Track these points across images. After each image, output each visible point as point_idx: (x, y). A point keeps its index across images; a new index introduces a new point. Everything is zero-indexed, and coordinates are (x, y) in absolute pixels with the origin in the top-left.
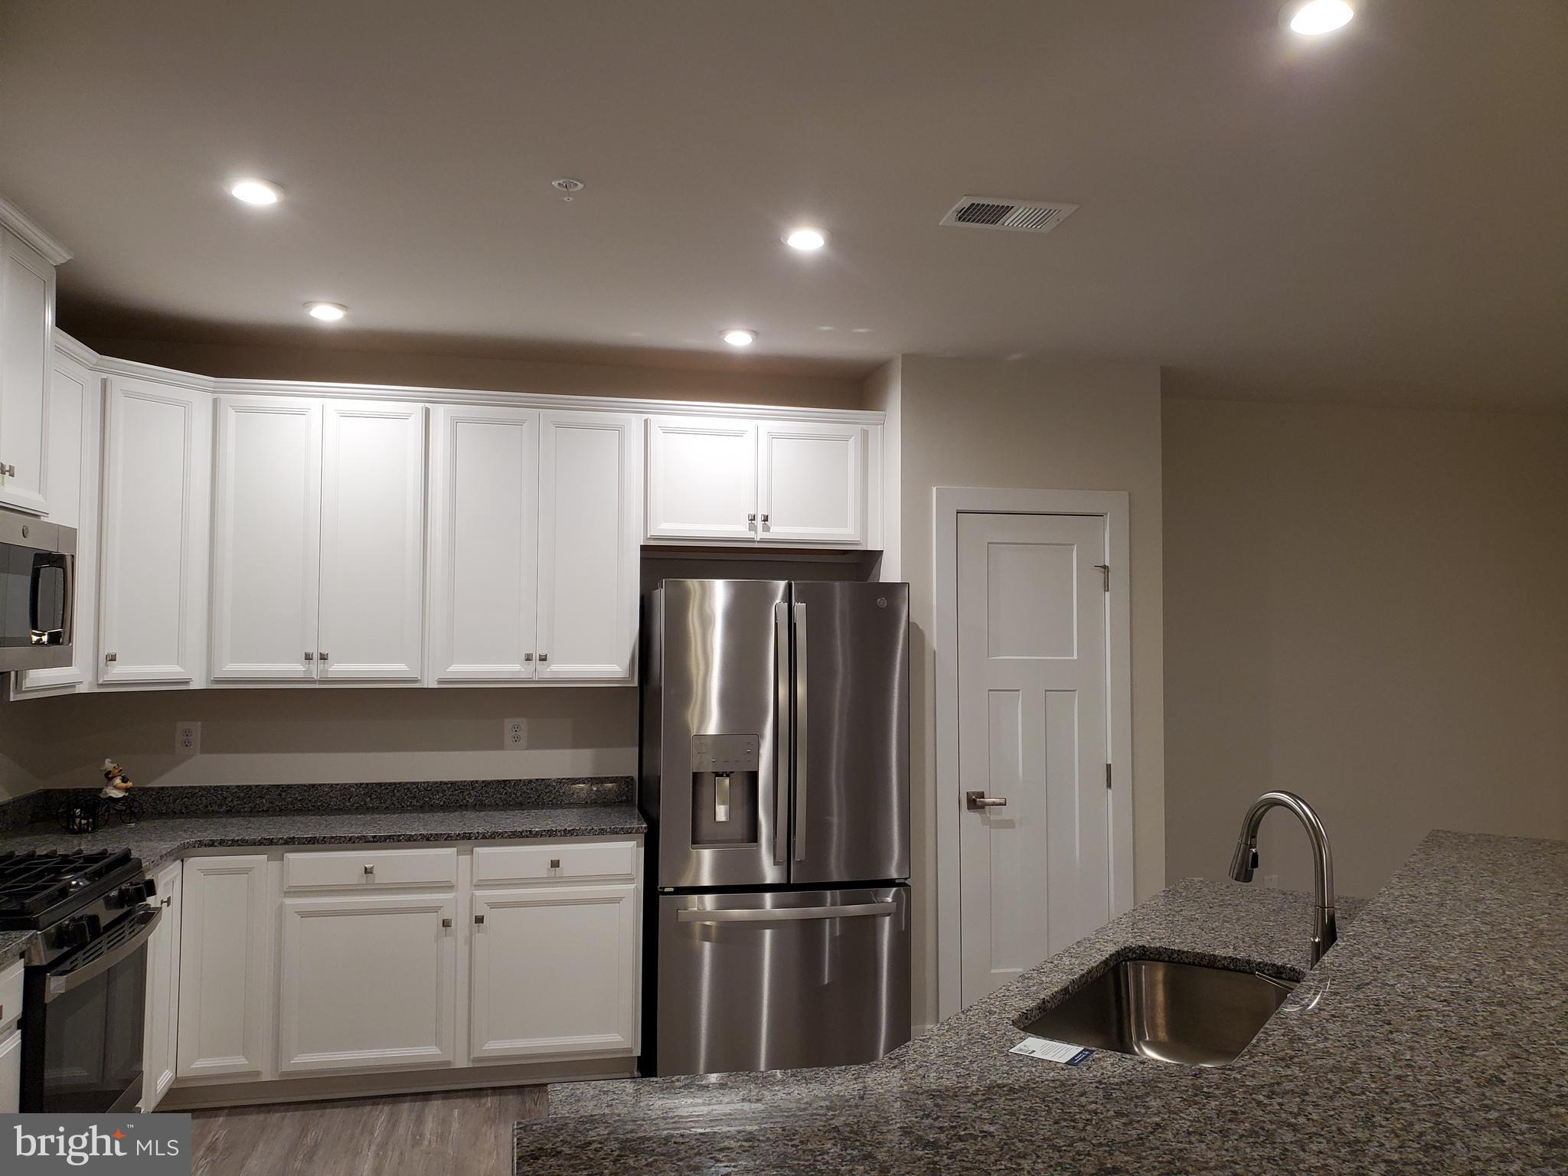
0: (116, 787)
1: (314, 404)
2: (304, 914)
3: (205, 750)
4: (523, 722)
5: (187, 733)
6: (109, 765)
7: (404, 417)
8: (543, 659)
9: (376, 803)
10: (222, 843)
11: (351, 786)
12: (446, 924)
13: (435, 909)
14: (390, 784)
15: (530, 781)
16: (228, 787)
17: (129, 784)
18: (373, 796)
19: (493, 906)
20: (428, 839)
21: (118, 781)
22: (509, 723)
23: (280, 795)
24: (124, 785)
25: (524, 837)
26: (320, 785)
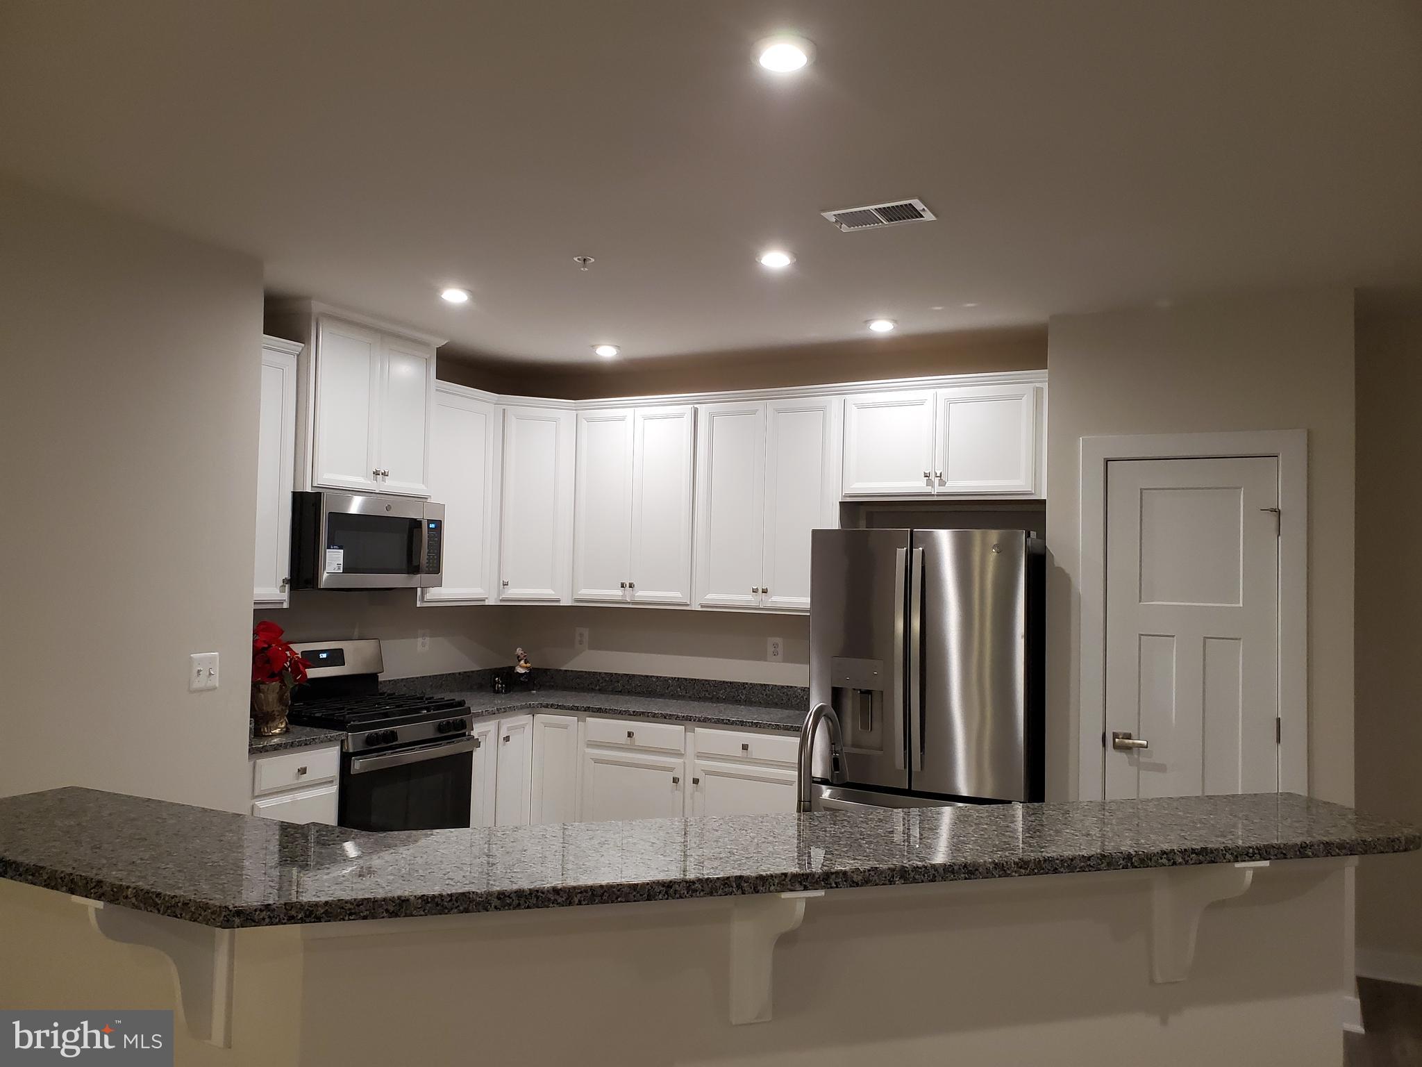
0: (521, 667)
1: (628, 412)
2: (597, 761)
3: (592, 647)
4: (779, 640)
5: (581, 635)
6: (519, 651)
7: (680, 416)
8: (765, 591)
9: (684, 693)
10: (552, 706)
11: (670, 678)
12: (675, 780)
13: (671, 770)
14: (692, 680)
15: (783, 687)
16: (600, 673)
17: (528, 665)
18: (682, 688)
19: (708, 773)
20: (665, 718)
21: (522, 662)
22: (772, 640)
23: (628, 681)
24: (525, 665)
25: (724, 724)
26: (651, 677)
